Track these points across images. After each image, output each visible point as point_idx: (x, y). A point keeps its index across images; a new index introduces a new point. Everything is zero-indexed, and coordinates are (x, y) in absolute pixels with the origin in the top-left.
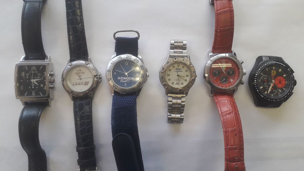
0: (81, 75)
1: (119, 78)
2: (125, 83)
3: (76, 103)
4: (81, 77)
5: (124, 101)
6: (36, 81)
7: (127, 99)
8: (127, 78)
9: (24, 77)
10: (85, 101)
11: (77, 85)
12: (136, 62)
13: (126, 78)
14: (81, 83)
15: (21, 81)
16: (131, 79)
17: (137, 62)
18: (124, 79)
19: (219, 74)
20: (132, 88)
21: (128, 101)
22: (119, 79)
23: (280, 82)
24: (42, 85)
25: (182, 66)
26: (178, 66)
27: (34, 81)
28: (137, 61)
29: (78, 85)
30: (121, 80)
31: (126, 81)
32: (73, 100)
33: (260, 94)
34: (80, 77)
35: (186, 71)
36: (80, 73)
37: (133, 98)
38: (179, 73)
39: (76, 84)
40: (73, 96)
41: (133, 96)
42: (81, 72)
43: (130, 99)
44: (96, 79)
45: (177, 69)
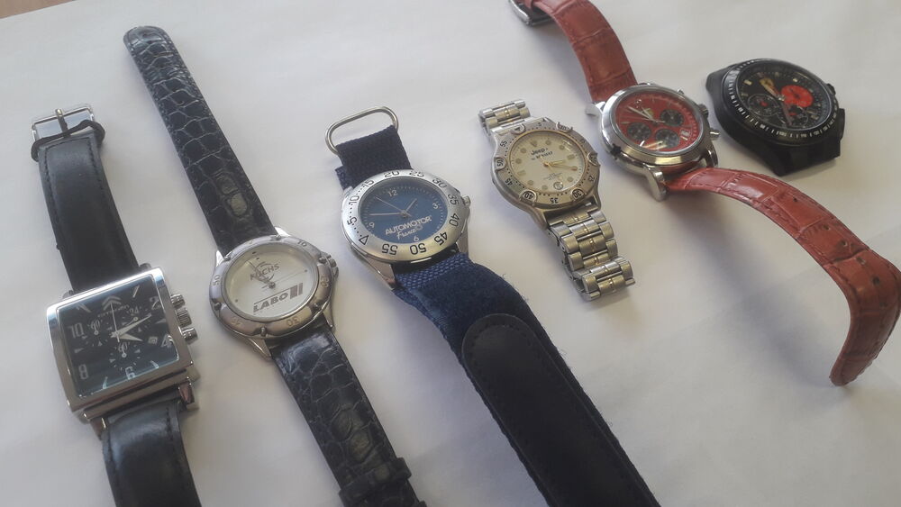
0: (269, 276)
1: (389, 231)
4: (273, 281)
6: (129, 333)
8: (413, 224)
9: (84, 338)
11: (268, 304)
12: (416, 177)
13: (410, 225)
14: (278, 296)
15: (76, 351)
16: (424, 221)
17: (421, 175)
18: (404, 228)
19: (646, 132)
20: (442, 235)
23: (797, 96)
24: (153, 340)
25: (545, 141)
26: (534, 144)
27: (121, 333)
28: (417, 174)
29: (271, 306)
31: (414, 231)
33: (775, 132)
34: (270, 282)
35: (562, 148)
36: (266, 271)
38: (548, 160)
42: (266, 267)
45: (535, 152)
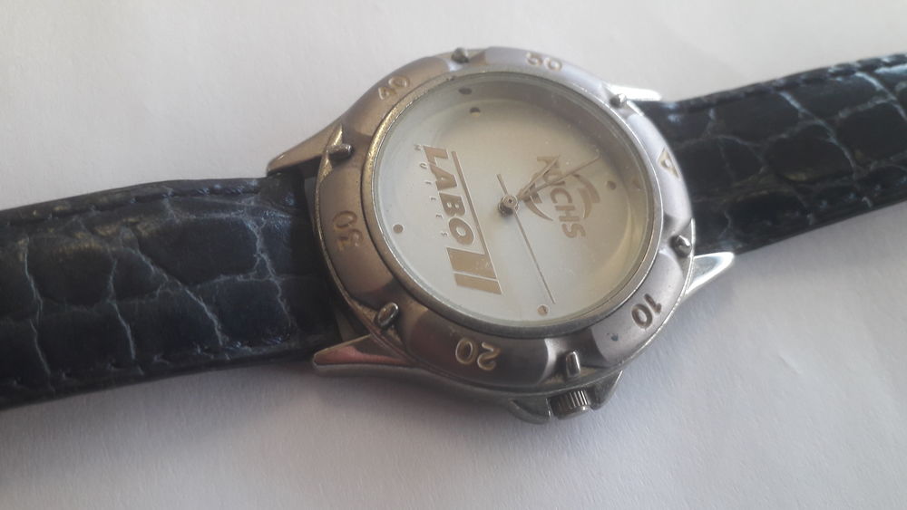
0: (546, 206)
3: (251, 201)
4: (523, 213)
10: (276, 281)
11: (440, 186)
14: (467, 218)
29: (436, 193)
32: (271, 174)
34: (522, 204)
36: (561, 199)
39: (444, 182)
40: (315, 163)
42: (578, 200)
44: (552, 349)
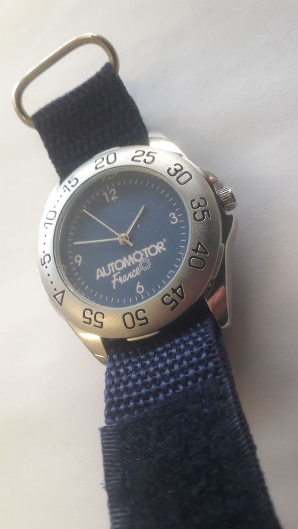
1: (101, 273)
2: (133, 282)
5: (158, 375)
7: (170, 356)
8: (138, 256)
12: (142, 164)
13: (132, 259)
16: (153, 250)
17: (149, 159)
18: (124, 266)
20: (174, 291)
21: (176, 367)
22: (104, 274)
28: (145, 157)
30: (110, 278)
31: (137, 272)
37: (197, 344)
41: (196, 329)
43: (187, 353)
